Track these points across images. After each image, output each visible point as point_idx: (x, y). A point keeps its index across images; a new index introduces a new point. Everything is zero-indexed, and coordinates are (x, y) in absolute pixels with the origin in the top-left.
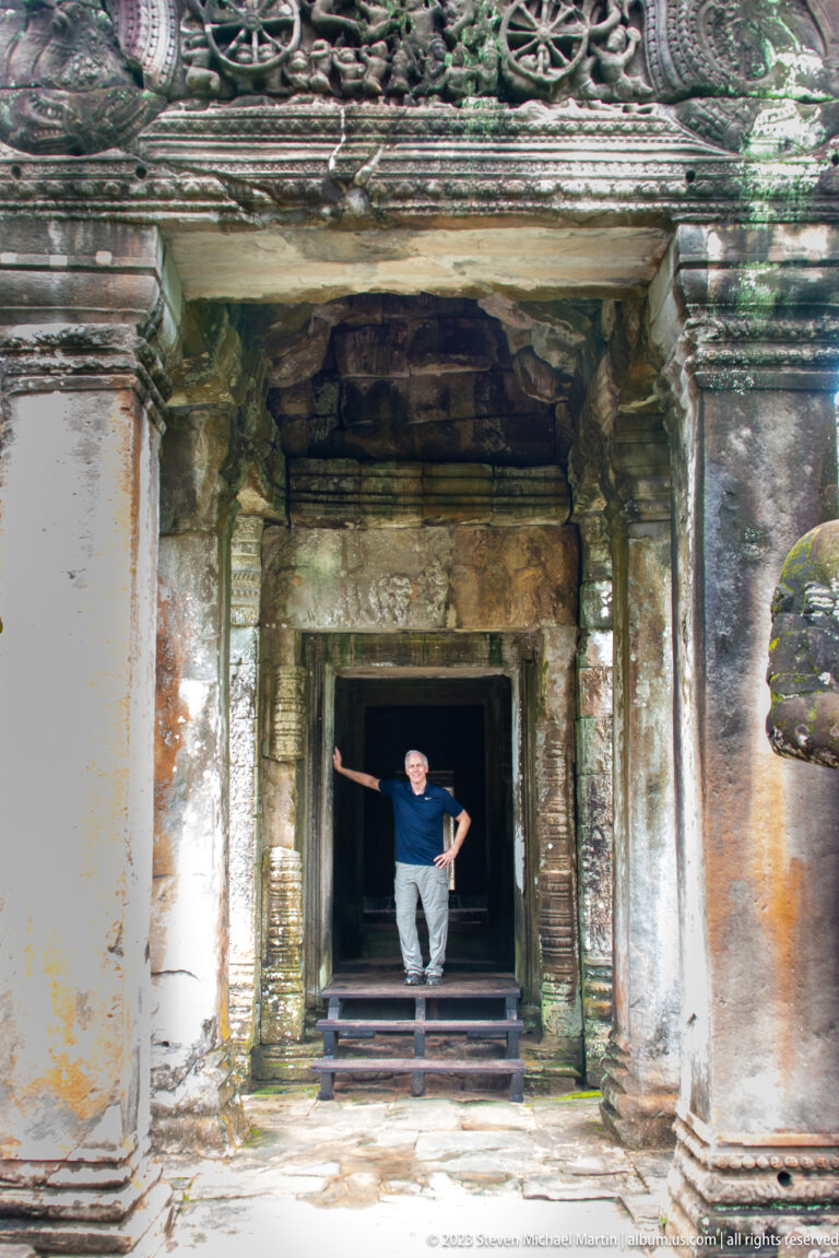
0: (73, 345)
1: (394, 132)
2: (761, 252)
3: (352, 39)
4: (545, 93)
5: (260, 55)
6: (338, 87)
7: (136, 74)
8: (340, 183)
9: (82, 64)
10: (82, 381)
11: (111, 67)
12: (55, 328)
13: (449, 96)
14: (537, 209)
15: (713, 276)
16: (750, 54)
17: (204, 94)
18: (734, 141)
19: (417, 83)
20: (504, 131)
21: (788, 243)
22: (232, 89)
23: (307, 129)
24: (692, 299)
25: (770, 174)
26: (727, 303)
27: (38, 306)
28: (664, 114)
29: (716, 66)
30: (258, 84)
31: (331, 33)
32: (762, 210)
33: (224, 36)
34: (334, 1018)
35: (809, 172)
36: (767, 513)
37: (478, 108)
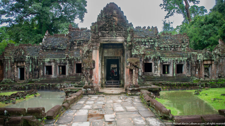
0: (96, 48)
1: (111, 38)
2: (128, 44)
3: (109, 34)
4: (118, 37)
5: (105, 35)
6: (108, 36)
7: (99, 36)
8: (108, 41)
9: (96, 35)
10: (96, 50)
11: (97, 35)
12: (95, 47)
13: (113, 37)
14: (118, 41)
15: (126, 45)
16: (127, 35)
17: (102, 37)
18: (126, 39)
19: (112, 36)
20: (116, 38)
21: (129, 43)
22: (103, 36)
23: (107, 38)
24: (125, 46)
25: (128, 40)
26: (126, 46)
27: (94, 46)
28: (123, 37)
29: (126, 35)
30: (105, 36)
31: (108, 34)
32: (128, 42)
33: (103, 34)
34: (107, 83)
35: (130, 40)
36: (128, 56)
37: (115, 37)
